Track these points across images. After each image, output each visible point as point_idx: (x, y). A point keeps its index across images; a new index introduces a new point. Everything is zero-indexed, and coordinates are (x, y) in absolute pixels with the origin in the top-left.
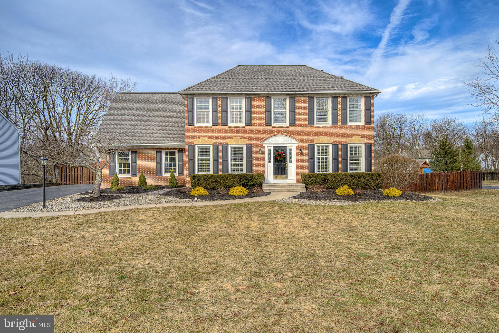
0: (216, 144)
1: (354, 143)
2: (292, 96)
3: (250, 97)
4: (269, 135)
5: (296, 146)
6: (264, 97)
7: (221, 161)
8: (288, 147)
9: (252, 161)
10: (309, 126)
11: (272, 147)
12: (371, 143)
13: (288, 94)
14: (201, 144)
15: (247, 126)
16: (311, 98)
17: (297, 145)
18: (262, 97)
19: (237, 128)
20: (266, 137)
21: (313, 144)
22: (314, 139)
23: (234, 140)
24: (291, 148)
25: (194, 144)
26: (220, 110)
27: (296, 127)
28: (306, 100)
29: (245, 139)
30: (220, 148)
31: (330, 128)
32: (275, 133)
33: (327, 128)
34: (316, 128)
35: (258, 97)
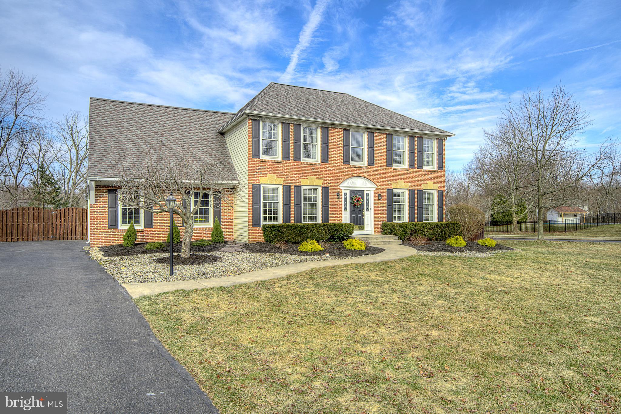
0: (287, 185)
1: (427, 189)
2: (371, 131)
3: (326, 127)
4: (347, 176)
5: (374, 191)
6: (341, 129)
7: (292, 207)
8: (365, 191)
9: (328, 207)
10: (387, 167)
11: (349, 190)
12: (443, 190)
13: (367, 128)
14: (269, 183)
15: (323, 163)
16: (390, 135)
17: (375, 189)
18: (340, 129)
19: (312, 166)
20: (344, 178)
21: (391, 188)
22: (392, 183)
23: (308, 180)
24: (368, 192)
25: (260, 183)
26: (292, 141)
27: (375, 168)
28: (385, 137)
29: (321, 179)
30: (292, 189)
31: (407, 171)
32: (354, 174)
33: (404, 171)
34: (394, 171)
35: (336, 128)
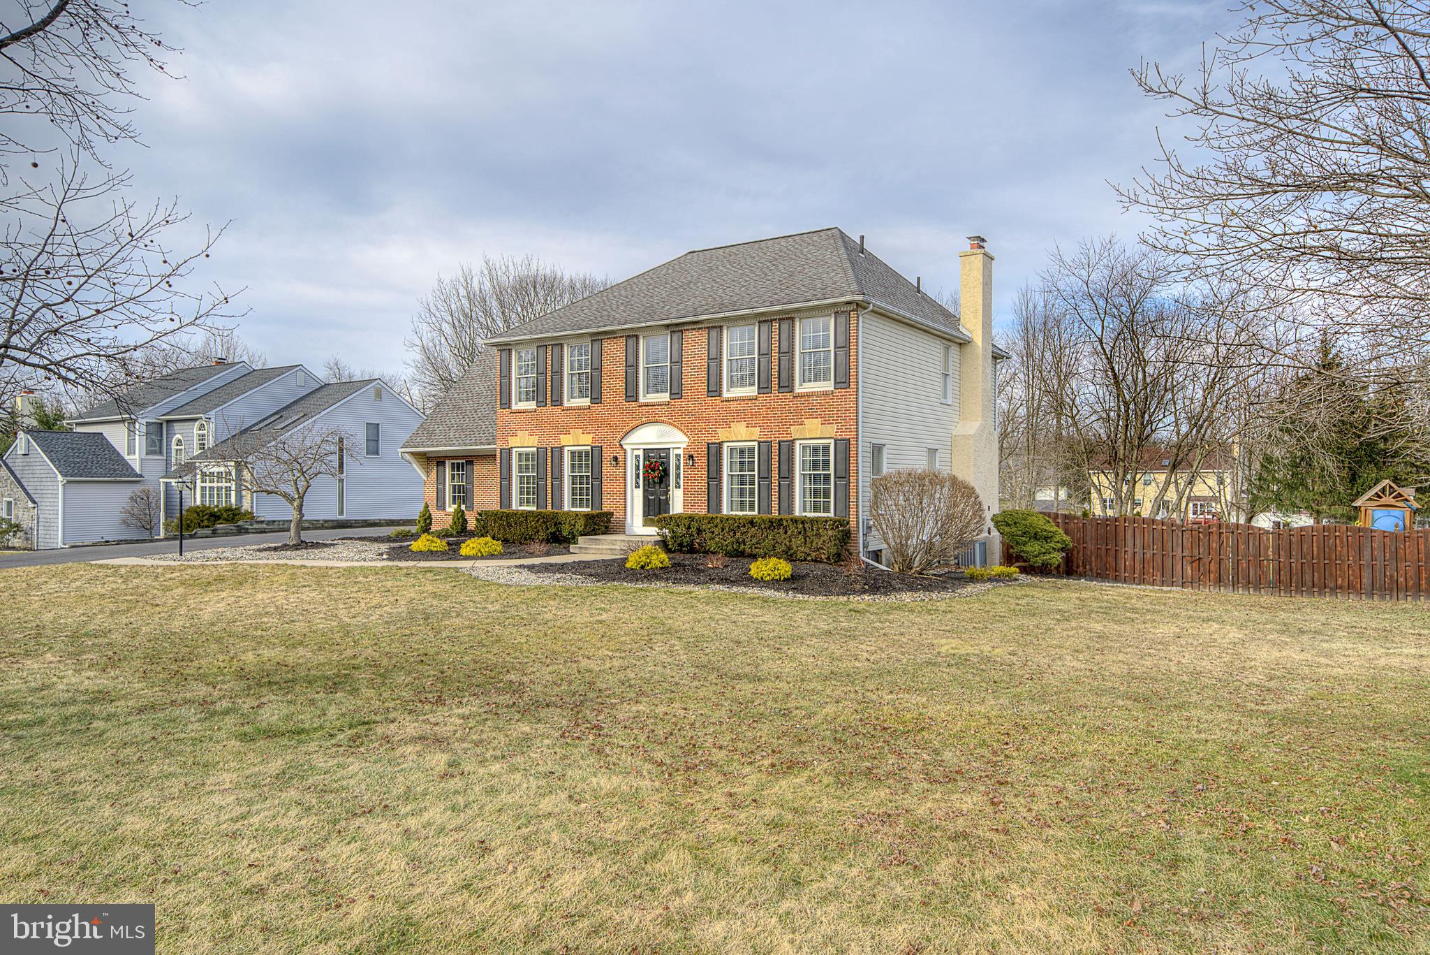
0: (542, 446)
1: (807, 439)
2: (678, 329)
3: (599, 339)
4: (632, 424)
5: (686, 449)
6: (623, 337)
7: (549, 482)
8: (671, 450)
9: (601, 482)
10: (710, 398)
11: (642, 451)
12: (848, 437)
13: (668, 326)
14: (519, 446)
15: (593, 405)
16: (715, 329)
17: (685, 446)
18: (620, 337)
19: (577, 410)
20: (628, 428)
21: (717, 441)
22: (720, 430)
23: (572, 436)
24: (676, 452)
25: (512, 447)
26: (549, 373)
27: (683, 402)
28: (704, 336)
29: (590, 433)
31: (753, 401)
32: (644, 419)
33: (746, 402)
34: (725, 403)
35: (614, 338)
